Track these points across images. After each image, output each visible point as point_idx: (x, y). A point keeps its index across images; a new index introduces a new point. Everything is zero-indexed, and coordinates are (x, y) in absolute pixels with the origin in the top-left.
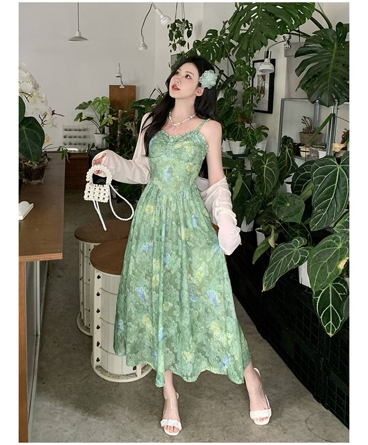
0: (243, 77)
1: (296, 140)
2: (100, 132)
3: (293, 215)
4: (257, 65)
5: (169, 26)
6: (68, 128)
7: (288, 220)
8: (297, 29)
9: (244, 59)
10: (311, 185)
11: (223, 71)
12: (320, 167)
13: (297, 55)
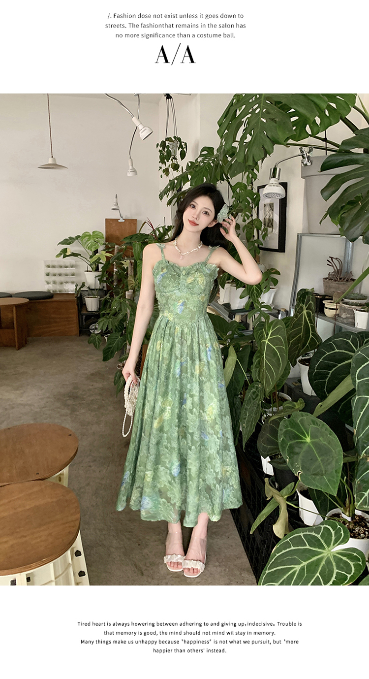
0: (242, 205)
2: (92, 269)
5: (158, 145)
6: (51, 264)
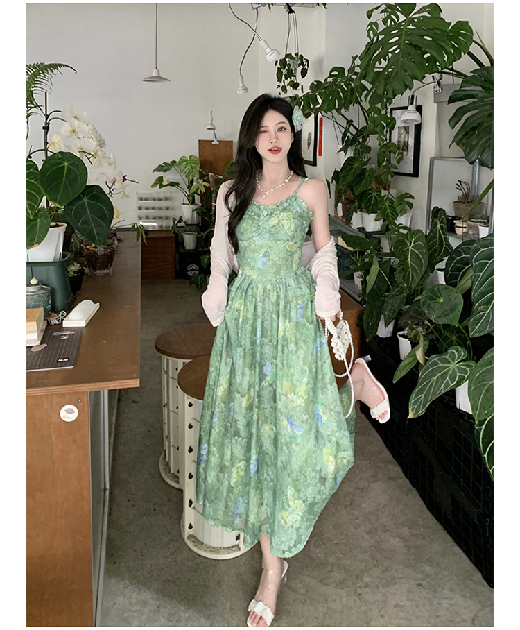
0: (378, 130)
1: (450, 212)
2: (189, 201)
3: (448, 315)
4: (396, 114)
5: (277, 62)
6: (144, 197)
7: (441, 322)
8: (451, 67)
9: (379, 106)
10: (471, 273)
11: (352, 121)
12: (482, 250)
13: (451, 101)
